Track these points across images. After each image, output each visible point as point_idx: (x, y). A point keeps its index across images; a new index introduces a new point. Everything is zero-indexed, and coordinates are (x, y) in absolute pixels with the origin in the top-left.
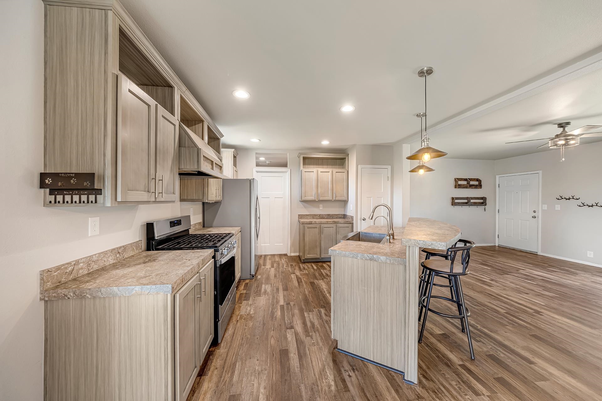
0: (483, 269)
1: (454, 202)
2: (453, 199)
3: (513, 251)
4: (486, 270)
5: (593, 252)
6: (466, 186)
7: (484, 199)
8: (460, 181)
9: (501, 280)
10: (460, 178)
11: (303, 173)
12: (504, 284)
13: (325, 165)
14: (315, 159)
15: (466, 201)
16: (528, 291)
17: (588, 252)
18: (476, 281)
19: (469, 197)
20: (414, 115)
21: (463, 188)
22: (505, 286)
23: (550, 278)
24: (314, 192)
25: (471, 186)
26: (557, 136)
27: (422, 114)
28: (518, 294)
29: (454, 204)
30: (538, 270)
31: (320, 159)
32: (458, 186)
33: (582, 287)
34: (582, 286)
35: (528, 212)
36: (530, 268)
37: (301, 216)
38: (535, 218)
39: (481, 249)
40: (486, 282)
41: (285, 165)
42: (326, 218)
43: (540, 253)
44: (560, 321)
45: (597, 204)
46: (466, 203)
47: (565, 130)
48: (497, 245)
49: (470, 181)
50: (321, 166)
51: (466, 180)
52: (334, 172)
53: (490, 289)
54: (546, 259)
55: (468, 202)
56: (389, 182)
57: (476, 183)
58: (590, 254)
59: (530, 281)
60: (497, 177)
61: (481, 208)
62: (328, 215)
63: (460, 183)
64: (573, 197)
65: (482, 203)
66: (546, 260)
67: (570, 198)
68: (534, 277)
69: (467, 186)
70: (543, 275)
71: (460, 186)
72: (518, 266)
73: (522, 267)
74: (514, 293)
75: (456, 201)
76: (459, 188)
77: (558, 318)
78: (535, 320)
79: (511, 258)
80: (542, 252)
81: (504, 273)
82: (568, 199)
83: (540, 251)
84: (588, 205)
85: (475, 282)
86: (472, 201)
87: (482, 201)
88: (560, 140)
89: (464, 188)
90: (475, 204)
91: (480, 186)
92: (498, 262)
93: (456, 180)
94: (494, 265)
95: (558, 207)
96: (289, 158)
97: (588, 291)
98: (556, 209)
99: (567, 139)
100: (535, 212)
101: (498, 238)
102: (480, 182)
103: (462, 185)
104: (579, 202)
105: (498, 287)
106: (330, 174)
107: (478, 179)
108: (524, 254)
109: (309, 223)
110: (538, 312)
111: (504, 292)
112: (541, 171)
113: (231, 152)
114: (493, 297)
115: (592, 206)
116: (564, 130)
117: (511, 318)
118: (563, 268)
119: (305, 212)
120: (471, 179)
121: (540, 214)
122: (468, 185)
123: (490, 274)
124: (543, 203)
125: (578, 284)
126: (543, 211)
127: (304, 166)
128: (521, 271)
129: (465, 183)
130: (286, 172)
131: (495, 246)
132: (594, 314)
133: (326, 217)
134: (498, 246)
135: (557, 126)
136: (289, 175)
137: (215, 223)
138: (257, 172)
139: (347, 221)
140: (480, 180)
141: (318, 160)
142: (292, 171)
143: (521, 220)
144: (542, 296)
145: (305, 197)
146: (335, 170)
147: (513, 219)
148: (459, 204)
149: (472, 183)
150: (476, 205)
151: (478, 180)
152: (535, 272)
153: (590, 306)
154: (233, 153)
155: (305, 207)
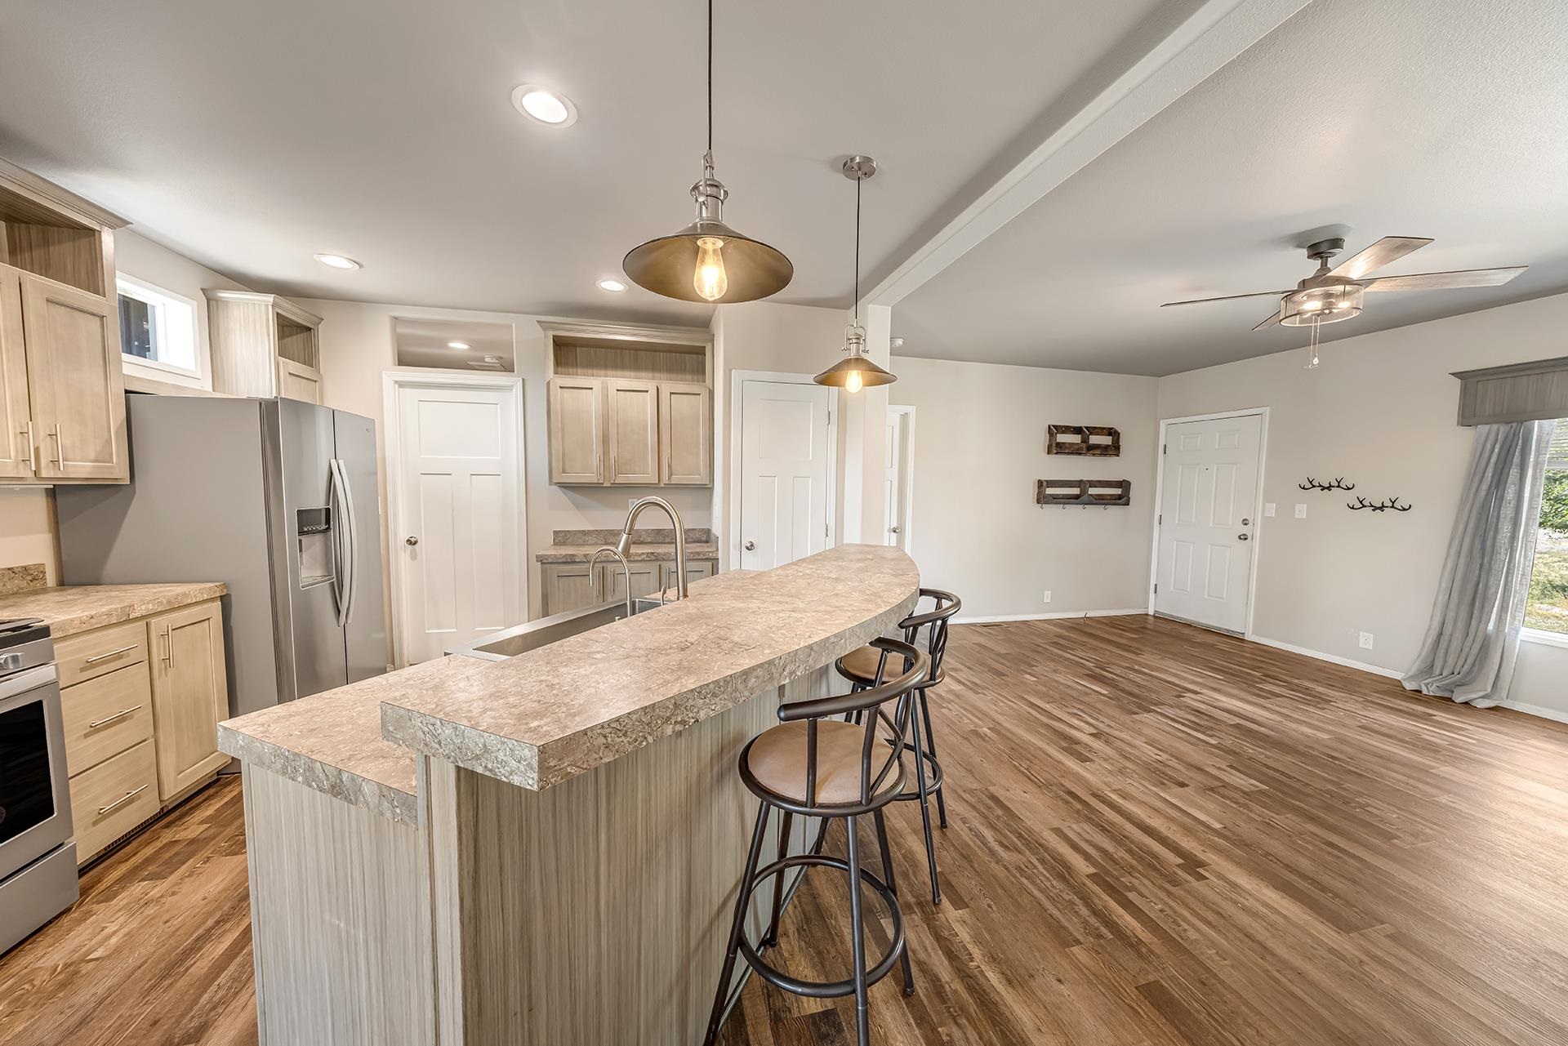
0: (1086, 694)
1: (1045, 494)
2: (1040, 483)
3: (1186, 631)
4: (1094, 695)
5: (1372, 635)
6: (1078, 449)
7: (1124, 485)
8: (1063, 433)
9: (1123, 735)
10: (1064, 426)
11: (556, 392)
12: (1128, 749)
13: (646, 369)
14: (611, 348)
15: (1076, 491)
16: (1185, 773)
17: (1362, 633)
18: (1050, 742)
19: (1085, 479)
20: (832, 165)
21: (1068, 453)
22: (1126, 758)
23: (1259, 719)
24: (595, 459)
25: (1092, 449)
26: (1304, 285)
27: (858, 160)
28: (1153, 788)
29: (1042, 499)
30: (1235, 692)
31: (630, 349)
32: (1056, 448)
33: (1335, 750)
34: (1335, 745)
35: (1230, 523)
36: (1215, 686)
37: (561, 538)
38: (1246, 539)
39: (1106, 624)
40: (1078, 743)
41: (507, 367)
42: (651, 543)
43: (1250, 636)
44: (1251, 903)
45: (1393, 503)
46: (1077, 497)
47: (1326, 265)
48: (1151, 612)
49: (1091, 434)
50: (632, 374)
51: (1078, 430)
52: (665, 395)
53: (1081, 771)
54: (1263, 654)
55: (1082, 495)
56: (833, 428)
57: (1106, 440)
58: (1366, 641)
59: (1203, 733)
60: (1163, 424)
61: (1114, 511)
62: (658, 533)
63: (1061, 438)
64: (1339, 483)
65: (1120, 497)
66: (1261, 656)
67: (1330, 486)
68: (1217, 720)
69: (1081, 449)
70: (1241, 711)
71: (1061, 448)
72: (1185, 679)
73: (1194, 683)
74: (1147, 784)
75: (1050, 491)
76: (1057, 453)
77: (1248, 887)
78: (1173, 904)
79: (1175, 655)
80: (1254, 633)
81: (1139, 707)
82: (1326, 488)
83: (1251, 632)
84: (1372, 506)
85: (1044, 746)
86: (1092, 491)
87: (1120, 493)
88: (1310, 296)
89: (1072, 453)
90: (1100, 500)
91: (1114, 449)
92: (1136, 667)
93: (1053, 430)
94: (1121, 679)
95: (1301, 511)
96: (516, 342)
97: (1347, 763)
98: (1296, 516)
99: (1328, 295)
100: (1246, 524)
101: (1154, 594)
102: (1116, 438)
103: (1067, 445)
104: (1351, 497)
105: (1105, 760)
106: (650, 398)
107: (1111, 429)
108: (1210, 639)
109: (564, 560)
110: (1193, 864)
111: (1118, 782)
112: (1268, 408)
113: (263, 307)
114: (1079, 806)
115: (1382, 508)
116: (1324, 264)
117: (1100, 899)
118: (1296, 681)
119: (575, 520)
120: (1095, 428)
121: (1256, 531)
122: (1084, 445)
123: (1100, 712)
124: (1267, 499)
125: (1325, 736)
126: (1265, 519)
127: (560, 369)
128: (1189, 699)
129: (1076, 439)
130: (509, 388)
131: (1147, 615)
132: (1354, 856)
133: (649, 540)
134: (1154, 616)
135: (1304, 252)
136: (517, 397)
137: (111, 567)
138: (401, 385)
139: (698, 553)
140: (1116, 432)
141: (619, 351)
142: (527, 383)
143: (1211, 545)
144: (1222, 790)
145: (564, 472)
146: (667, 387)
147: (1193, 543)
148: (1056, 499)
149: (1095, 439)
150: (1103, 501)
151: (1111, 432)
152: (1223, 699)
153: (1344, 824)
154: (270, 308)
155: (578, 506)
